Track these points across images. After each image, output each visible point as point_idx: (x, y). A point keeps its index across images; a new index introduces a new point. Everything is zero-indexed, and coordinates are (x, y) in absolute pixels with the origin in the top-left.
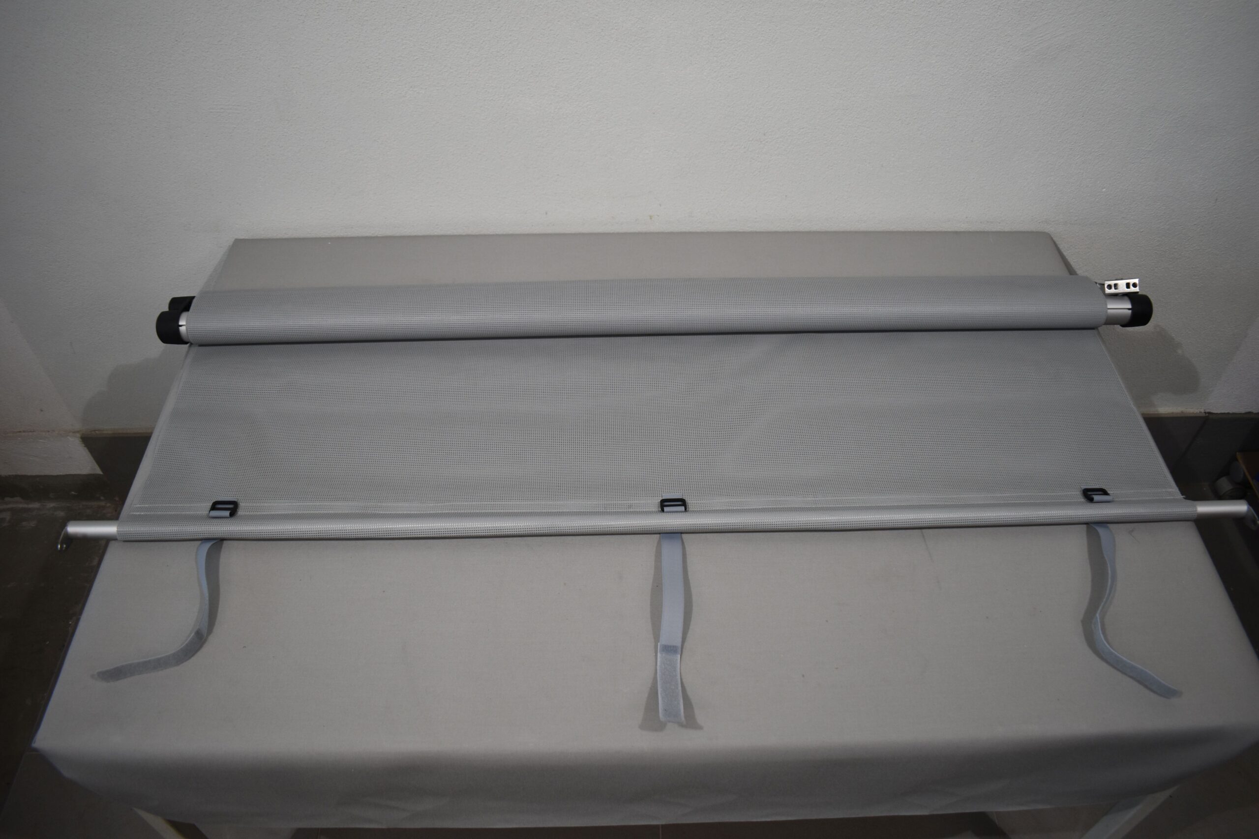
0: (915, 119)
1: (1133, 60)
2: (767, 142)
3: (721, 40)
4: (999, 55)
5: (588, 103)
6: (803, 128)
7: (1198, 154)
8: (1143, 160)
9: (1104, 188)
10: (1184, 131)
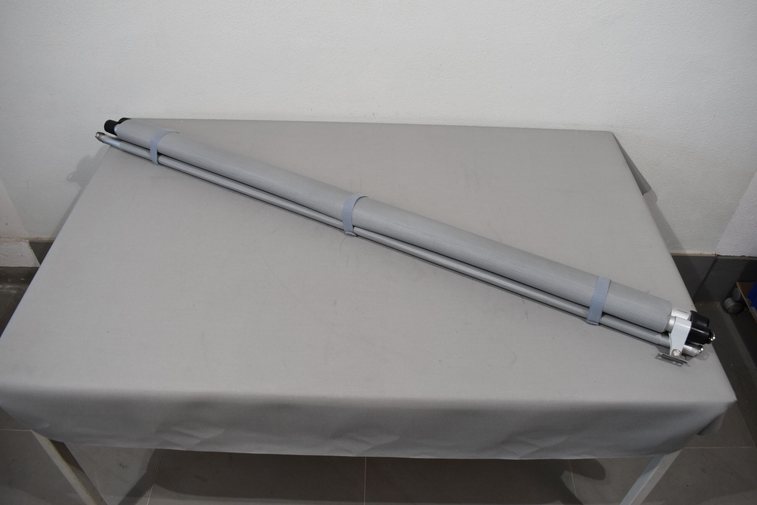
0: (530, 58)
1: (659, 26)
2: (442, 70)
3: (415, 6)
4: (579, 21)
5: (337, 42)
6: (464, 62)
7: (702, 86)
8: (669, 89)
9: (646, 106)
10: (692, 72)
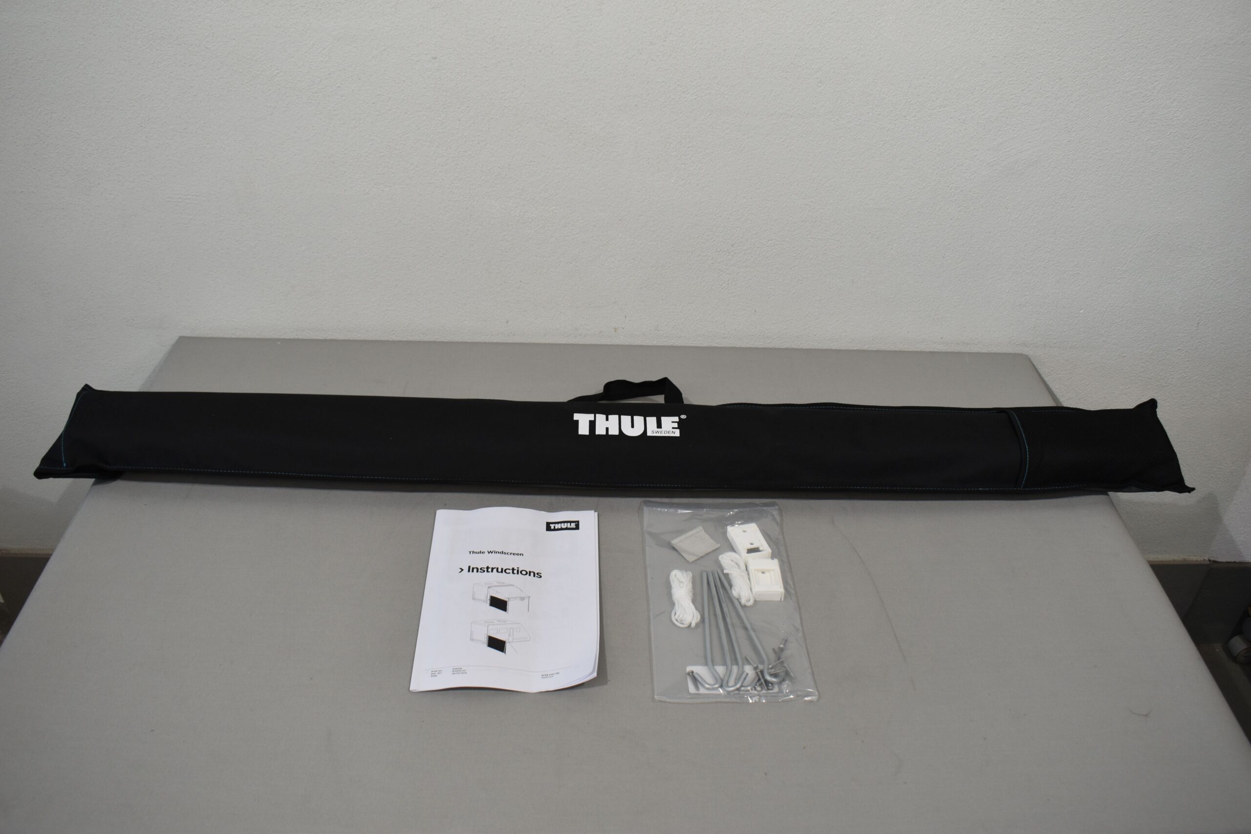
0: (885, 233)
1: (1100, 176)
2: (735, 253)
3: (689, 147)
4: (966, 169)
5: (554, 207)
6: (772, 240)
7: (1175, 274)
8: (1119, 280)
9: (1082, 309)
10: (1159, 251)
